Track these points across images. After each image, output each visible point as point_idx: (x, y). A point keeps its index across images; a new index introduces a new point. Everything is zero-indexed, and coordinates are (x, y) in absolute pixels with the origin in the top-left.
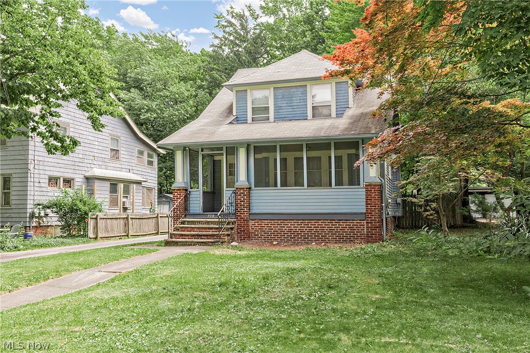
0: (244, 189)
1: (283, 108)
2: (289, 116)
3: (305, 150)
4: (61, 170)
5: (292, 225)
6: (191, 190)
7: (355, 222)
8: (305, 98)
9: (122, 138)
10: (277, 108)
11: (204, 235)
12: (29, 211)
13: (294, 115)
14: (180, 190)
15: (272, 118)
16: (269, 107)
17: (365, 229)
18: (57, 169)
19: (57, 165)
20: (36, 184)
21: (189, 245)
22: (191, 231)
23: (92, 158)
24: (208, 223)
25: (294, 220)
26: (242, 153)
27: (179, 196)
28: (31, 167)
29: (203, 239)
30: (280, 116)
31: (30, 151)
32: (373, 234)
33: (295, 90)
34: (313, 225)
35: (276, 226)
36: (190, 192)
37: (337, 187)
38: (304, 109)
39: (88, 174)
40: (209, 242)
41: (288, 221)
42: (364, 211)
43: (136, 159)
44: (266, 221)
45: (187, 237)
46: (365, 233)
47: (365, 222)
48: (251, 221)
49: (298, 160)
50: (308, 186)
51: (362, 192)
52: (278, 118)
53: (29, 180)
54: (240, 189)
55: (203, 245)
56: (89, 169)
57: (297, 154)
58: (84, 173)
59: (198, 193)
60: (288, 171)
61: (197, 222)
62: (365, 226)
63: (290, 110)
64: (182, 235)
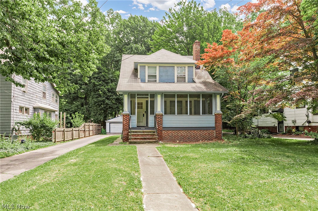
0: (160, 115)
1: (163, 76)
2: (166, 80)
3: (188, 97)
4: (24, 103)
5: (183, 133)
6: (131, 115)
7: (211, 131)
8: (174, 72)
9: (47, 86)
10: (160, 76)
11: (147, 138)
12: (12, 127)
13: (168, 80)
14: (127, 115)
15: (158, 81)
16: (156, 75)
17: (215, 134)
18: (23, 102)
19: (23, 100)
20: (15, 111)
21: (142, 143)
22: (137, 136)
23: (36, 97)
24: (144, 132)
25: (183, 130)
26: (159, 98)
27: (126, 118)
28: (12, 100)
29: (147, 140)
30: (162, 80)
31: (12, 90)
32: (219, 136)
33: (169, 68)
34: (192, 133)
35: (175, 133)
36: (130, 116)
37: (203, 115)
38: (173, 78)
39: (34, 106)
40: (153, 141)
41: (181, 131)
42: (214, 126)
43: (52, 98)
44: (170, 131)
45: (138, 139)
46: (215, 136)
47: (215, 131)
48: (163, 131)
49: (173, 102)
50: (190, 114)
51: (214, 117)
52: (161, 81)
53: (12, 108)
54: (158, 115)
55: (150, 143)
56: (35, 103)
57: (172, 99)
58: (33, 105)
59: (135, 117)
60: (167, 107)
61: (138, 132)
62: (215, 133)
63: (167, 78)
64: (136, 138)
